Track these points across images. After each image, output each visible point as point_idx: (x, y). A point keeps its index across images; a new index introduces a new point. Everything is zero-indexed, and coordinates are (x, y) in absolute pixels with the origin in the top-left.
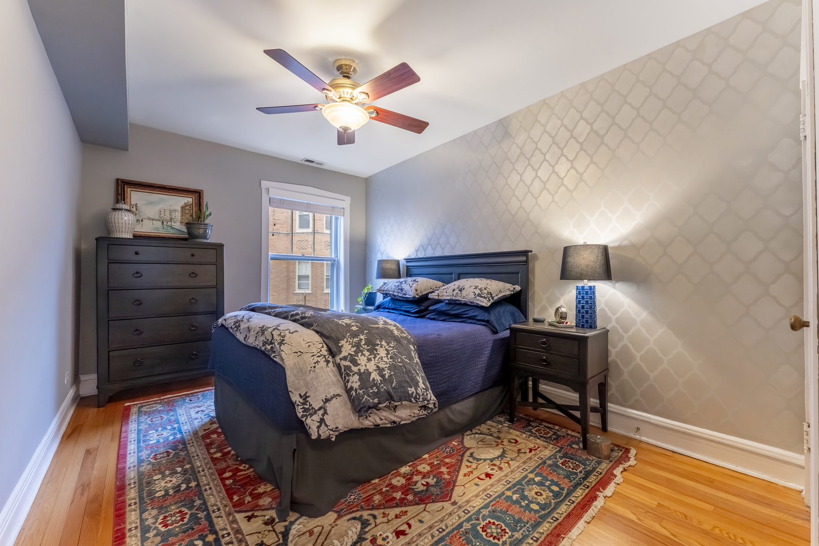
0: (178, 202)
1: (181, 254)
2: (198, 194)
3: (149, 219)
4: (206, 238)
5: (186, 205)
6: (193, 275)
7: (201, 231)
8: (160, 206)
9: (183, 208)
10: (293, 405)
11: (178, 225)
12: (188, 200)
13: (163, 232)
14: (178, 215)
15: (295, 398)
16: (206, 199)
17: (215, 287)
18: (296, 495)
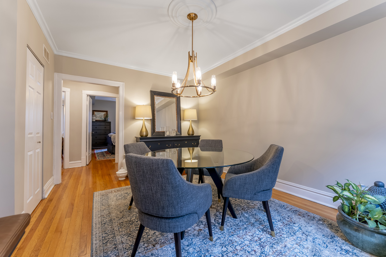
0: (103, 113)
1: (103, 124)
2: (107, 112)
3: (98, 117)
4: (108, 121)
5: (105, 114)
6: (105, 128)
7: (107, 119)
8: (100, 115)
9: (104, 115)
10: (112, 142)
11: (103, 118)
12: (105, 113)
13: (100, 120)
14: (103, 116)
15: (112, 141)
16: (108, 113)
17: (109, 130)
18: (113, 152)
